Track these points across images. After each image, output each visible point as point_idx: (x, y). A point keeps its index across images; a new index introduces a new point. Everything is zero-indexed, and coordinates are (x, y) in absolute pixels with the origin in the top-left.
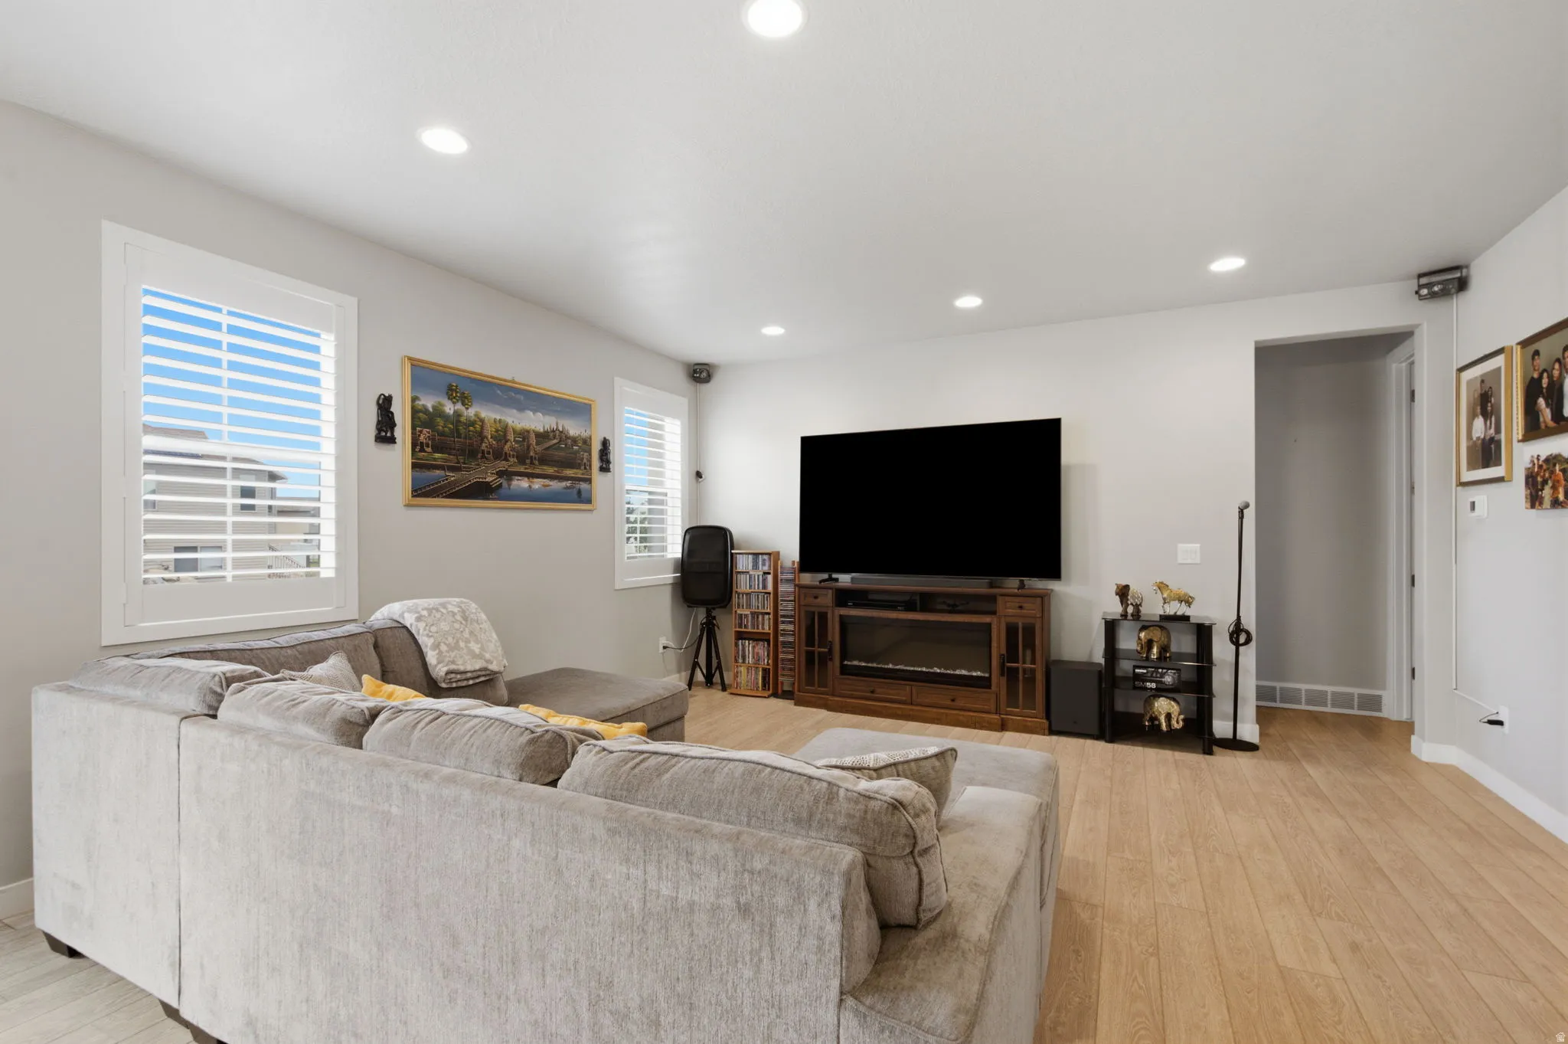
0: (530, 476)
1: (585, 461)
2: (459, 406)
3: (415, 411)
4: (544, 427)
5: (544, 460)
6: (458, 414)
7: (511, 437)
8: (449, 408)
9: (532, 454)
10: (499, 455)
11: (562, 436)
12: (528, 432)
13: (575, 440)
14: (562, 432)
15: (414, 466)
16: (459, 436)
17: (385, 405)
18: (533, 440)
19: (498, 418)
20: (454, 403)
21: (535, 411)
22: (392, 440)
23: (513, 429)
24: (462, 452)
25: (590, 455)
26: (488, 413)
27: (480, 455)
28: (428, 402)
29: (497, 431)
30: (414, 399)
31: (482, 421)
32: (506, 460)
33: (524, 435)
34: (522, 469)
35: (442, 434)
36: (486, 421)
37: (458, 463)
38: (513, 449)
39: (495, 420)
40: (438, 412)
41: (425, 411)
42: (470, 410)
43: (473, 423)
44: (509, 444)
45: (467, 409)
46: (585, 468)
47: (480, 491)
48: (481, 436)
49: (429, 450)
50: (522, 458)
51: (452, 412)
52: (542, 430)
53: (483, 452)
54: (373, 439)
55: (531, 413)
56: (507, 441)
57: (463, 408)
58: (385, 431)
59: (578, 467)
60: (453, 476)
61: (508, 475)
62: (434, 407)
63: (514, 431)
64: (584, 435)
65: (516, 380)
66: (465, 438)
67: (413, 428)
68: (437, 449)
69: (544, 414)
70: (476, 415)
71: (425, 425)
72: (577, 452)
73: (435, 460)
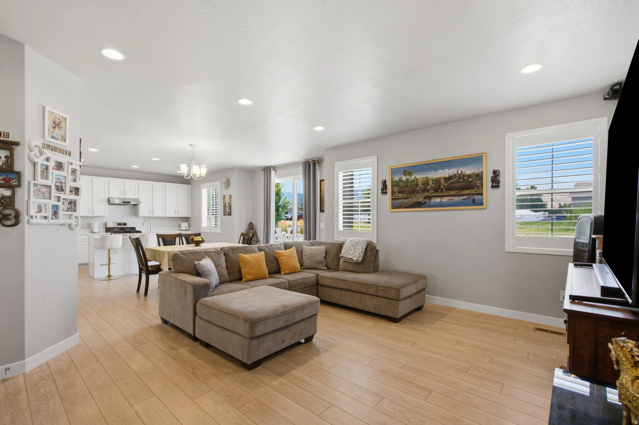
0: (440, 196)
1: (478, 184)
2: (408, 177)
3: (392, 182)
4: (449, 174)
5: (448, 189)
6: (407, 180)
7: (431, 182)
8: (404, 178)
9: (442, 187)
10: (424, 190)
11: (462, 176)
12: (440, 178)
13: (470, 176)
14: (460, 174)
15: (392, 199)
16: (408, 187)
17: (384, 183)
18: (443, 181)
19: (424, 176)
20: (406, 176)
21: (443, 169)
22: (386, 193)
23: (432, 179)
24: (409, 192)
25: (482, 181)
26: (420, 176)
27: (416, 192)
28: (396, 178)
29: (424, 181)
30: (392, 179)
31: (417, 179)
32: (428, 192)
33: (437, 181)
34: (436, 194)
35: (402, 187)
36: (419, 179)
37: (408, 196)
38: (431, 187)
39: (423, 178)
40: (400, 180)
41: (396, 182)
42: (412, 177)
43: (413, 181)
44: (430, 185)
45: (411, 177)
46: (478, 188)
47: (418, 205)
48: (417, 185)
49: (397, 193)
50: (436, 191)
51: (405, 179)
52: (448, 176)
53: (418, 190)
54: (381, 193)
55: (442, 170)
56: (428, 185)
57: (409, 177)
58: (384, 190)
59: (473, 188)
60: (405, 201)
61: (430, 198)
62: (399, 180)
63: (432, 180)
64: (477, 171)
65: (435, 158)
66: (410, 187)
67: (392, 187)
68: (399, 193)
69: (449, 169)
70: (415, 178)
71: (396, 186)
72: (471, 181)
73: (399, 196)
